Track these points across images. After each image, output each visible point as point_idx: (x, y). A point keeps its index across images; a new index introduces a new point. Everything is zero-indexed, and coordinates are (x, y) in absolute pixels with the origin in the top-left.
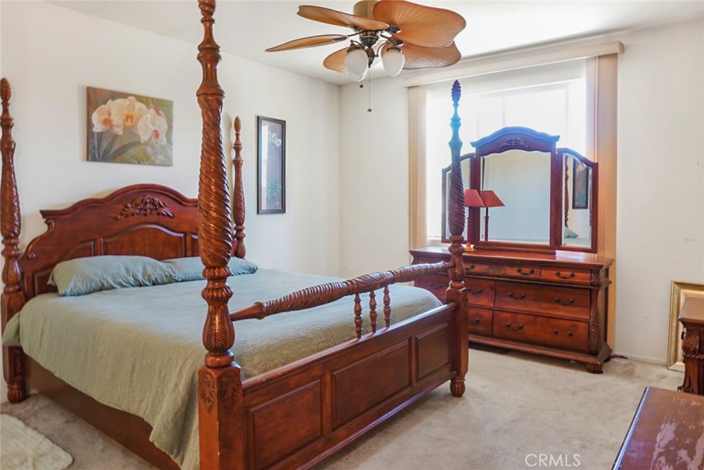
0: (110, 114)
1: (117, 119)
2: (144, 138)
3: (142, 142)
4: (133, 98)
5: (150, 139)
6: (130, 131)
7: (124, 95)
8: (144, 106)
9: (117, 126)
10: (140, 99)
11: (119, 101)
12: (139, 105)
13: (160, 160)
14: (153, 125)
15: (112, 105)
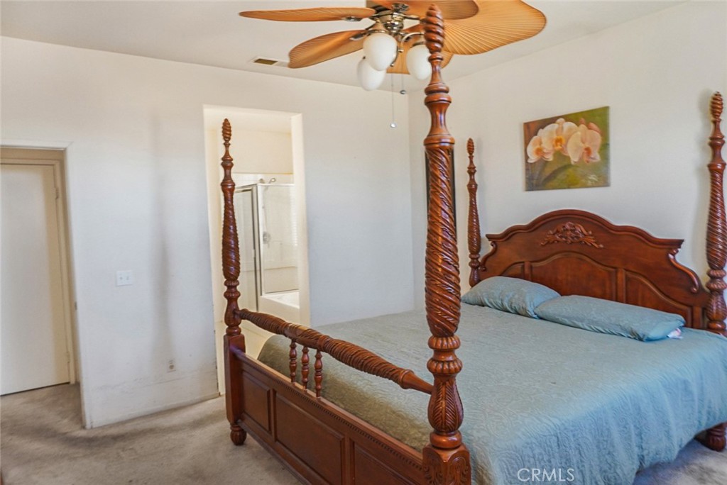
0: (541, 143)
1: (547, 147)
2: (574, 159)
3: (572, 163)
4: (562, 119)
5: (581, 159)
6: (560, 155)
7: (552, 120)
8: (573, 124)
9: (548, 153)
10: (567, 118)
11: (549, 128)
12: (568, 125)
13: (591, 180)
14: (583, 142)
15: (544, 134)
